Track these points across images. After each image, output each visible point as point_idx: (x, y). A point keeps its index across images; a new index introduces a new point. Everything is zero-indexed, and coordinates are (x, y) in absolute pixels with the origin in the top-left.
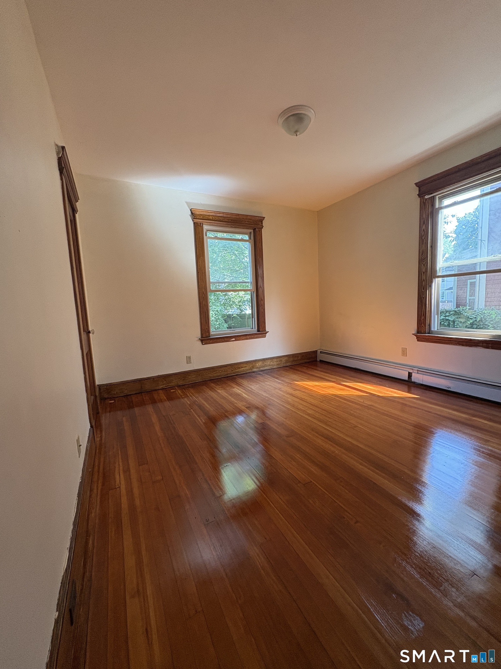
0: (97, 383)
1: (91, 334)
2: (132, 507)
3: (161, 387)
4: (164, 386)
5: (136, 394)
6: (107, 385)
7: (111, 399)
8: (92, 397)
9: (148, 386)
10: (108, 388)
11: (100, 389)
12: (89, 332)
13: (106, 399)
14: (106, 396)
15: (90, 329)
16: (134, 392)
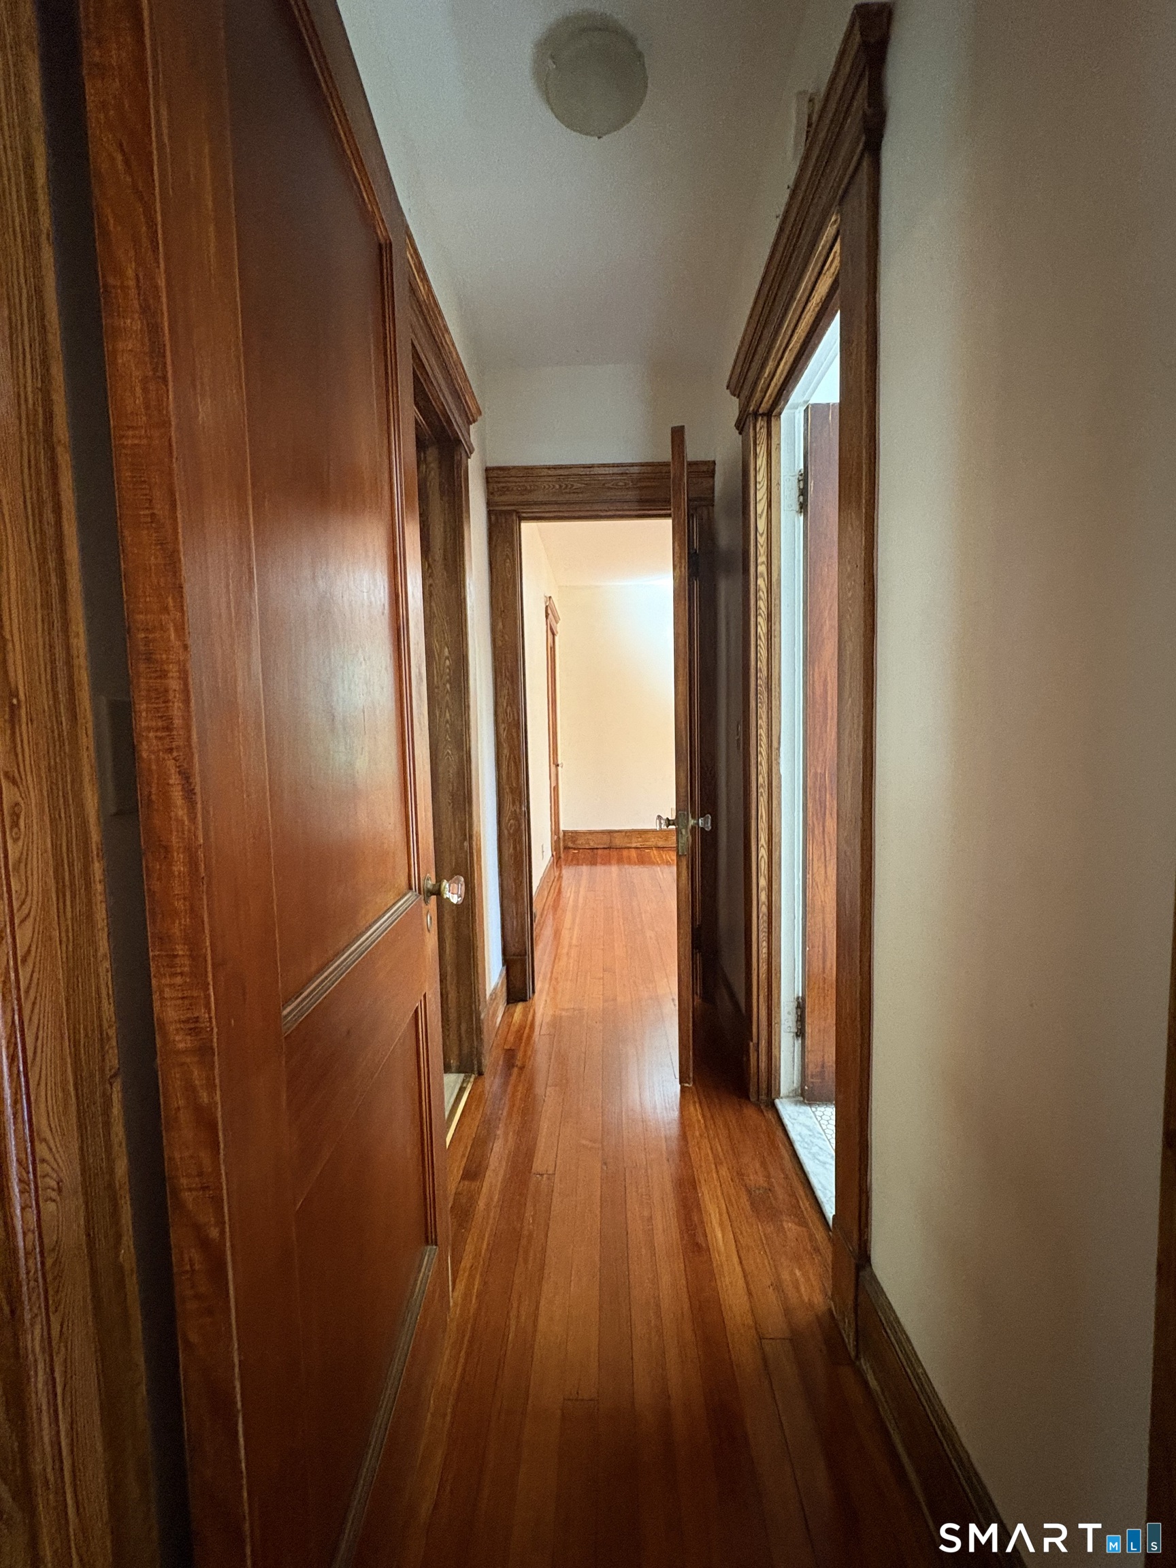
0: (562, 828)
1: (559, 768)
2: (575, 907)
3: (634, 845)
4: (638, 845)
5: (604, 848)
6: (572, 832)
7: (575, 849)
8: (556, 837)
9: (618, 842)
10: (573, 836)
11: (564, 835)
12: (558, 765)
13: (569, 848)
14: (570, 845)
15: (559, 762)
16: (602, 846)
